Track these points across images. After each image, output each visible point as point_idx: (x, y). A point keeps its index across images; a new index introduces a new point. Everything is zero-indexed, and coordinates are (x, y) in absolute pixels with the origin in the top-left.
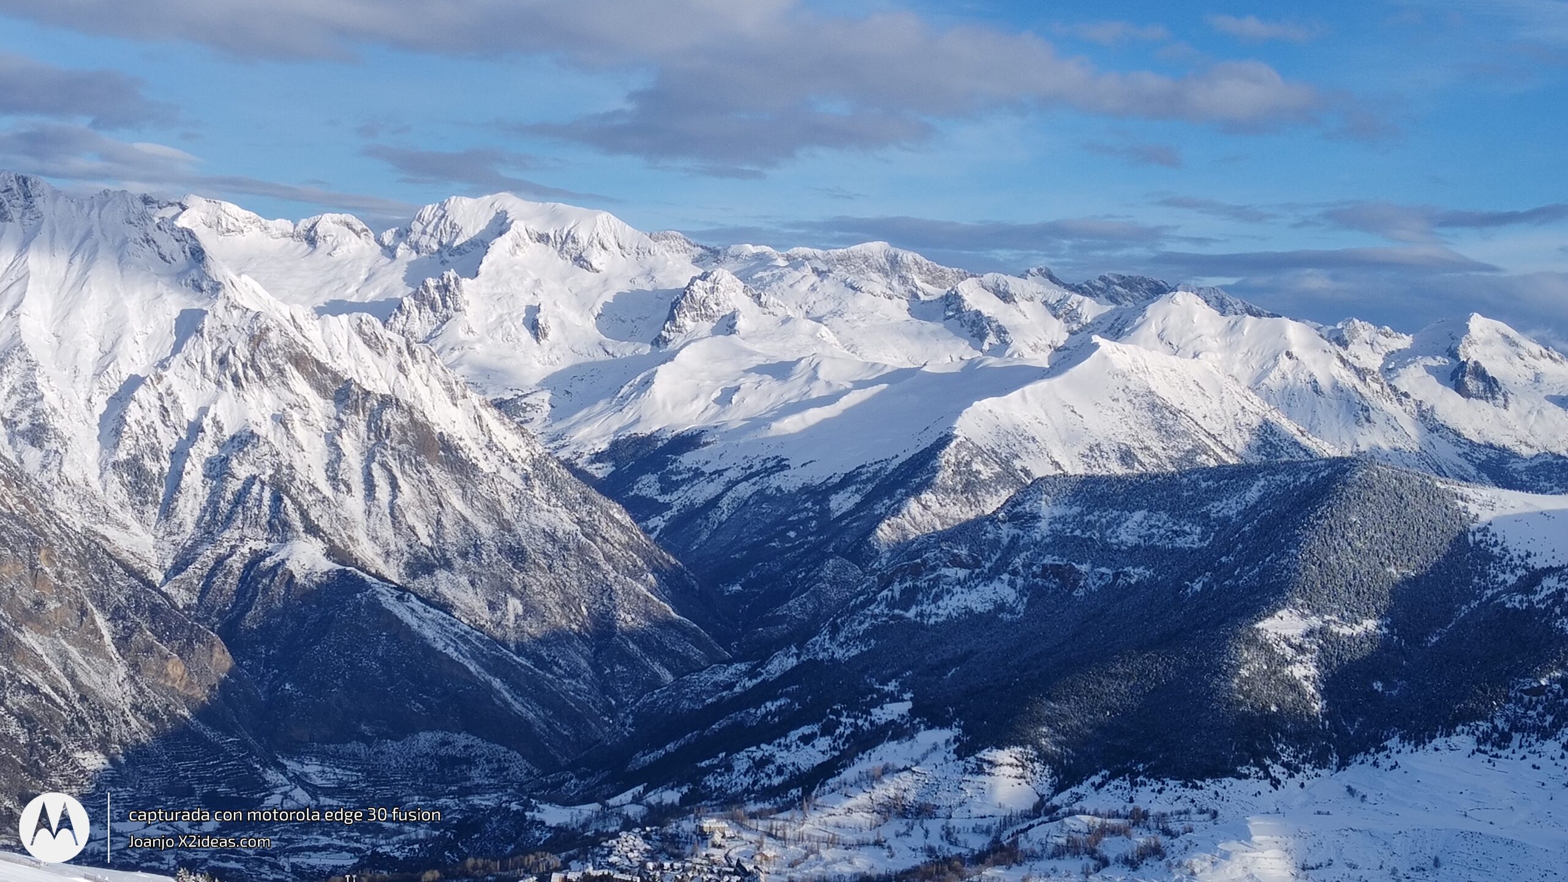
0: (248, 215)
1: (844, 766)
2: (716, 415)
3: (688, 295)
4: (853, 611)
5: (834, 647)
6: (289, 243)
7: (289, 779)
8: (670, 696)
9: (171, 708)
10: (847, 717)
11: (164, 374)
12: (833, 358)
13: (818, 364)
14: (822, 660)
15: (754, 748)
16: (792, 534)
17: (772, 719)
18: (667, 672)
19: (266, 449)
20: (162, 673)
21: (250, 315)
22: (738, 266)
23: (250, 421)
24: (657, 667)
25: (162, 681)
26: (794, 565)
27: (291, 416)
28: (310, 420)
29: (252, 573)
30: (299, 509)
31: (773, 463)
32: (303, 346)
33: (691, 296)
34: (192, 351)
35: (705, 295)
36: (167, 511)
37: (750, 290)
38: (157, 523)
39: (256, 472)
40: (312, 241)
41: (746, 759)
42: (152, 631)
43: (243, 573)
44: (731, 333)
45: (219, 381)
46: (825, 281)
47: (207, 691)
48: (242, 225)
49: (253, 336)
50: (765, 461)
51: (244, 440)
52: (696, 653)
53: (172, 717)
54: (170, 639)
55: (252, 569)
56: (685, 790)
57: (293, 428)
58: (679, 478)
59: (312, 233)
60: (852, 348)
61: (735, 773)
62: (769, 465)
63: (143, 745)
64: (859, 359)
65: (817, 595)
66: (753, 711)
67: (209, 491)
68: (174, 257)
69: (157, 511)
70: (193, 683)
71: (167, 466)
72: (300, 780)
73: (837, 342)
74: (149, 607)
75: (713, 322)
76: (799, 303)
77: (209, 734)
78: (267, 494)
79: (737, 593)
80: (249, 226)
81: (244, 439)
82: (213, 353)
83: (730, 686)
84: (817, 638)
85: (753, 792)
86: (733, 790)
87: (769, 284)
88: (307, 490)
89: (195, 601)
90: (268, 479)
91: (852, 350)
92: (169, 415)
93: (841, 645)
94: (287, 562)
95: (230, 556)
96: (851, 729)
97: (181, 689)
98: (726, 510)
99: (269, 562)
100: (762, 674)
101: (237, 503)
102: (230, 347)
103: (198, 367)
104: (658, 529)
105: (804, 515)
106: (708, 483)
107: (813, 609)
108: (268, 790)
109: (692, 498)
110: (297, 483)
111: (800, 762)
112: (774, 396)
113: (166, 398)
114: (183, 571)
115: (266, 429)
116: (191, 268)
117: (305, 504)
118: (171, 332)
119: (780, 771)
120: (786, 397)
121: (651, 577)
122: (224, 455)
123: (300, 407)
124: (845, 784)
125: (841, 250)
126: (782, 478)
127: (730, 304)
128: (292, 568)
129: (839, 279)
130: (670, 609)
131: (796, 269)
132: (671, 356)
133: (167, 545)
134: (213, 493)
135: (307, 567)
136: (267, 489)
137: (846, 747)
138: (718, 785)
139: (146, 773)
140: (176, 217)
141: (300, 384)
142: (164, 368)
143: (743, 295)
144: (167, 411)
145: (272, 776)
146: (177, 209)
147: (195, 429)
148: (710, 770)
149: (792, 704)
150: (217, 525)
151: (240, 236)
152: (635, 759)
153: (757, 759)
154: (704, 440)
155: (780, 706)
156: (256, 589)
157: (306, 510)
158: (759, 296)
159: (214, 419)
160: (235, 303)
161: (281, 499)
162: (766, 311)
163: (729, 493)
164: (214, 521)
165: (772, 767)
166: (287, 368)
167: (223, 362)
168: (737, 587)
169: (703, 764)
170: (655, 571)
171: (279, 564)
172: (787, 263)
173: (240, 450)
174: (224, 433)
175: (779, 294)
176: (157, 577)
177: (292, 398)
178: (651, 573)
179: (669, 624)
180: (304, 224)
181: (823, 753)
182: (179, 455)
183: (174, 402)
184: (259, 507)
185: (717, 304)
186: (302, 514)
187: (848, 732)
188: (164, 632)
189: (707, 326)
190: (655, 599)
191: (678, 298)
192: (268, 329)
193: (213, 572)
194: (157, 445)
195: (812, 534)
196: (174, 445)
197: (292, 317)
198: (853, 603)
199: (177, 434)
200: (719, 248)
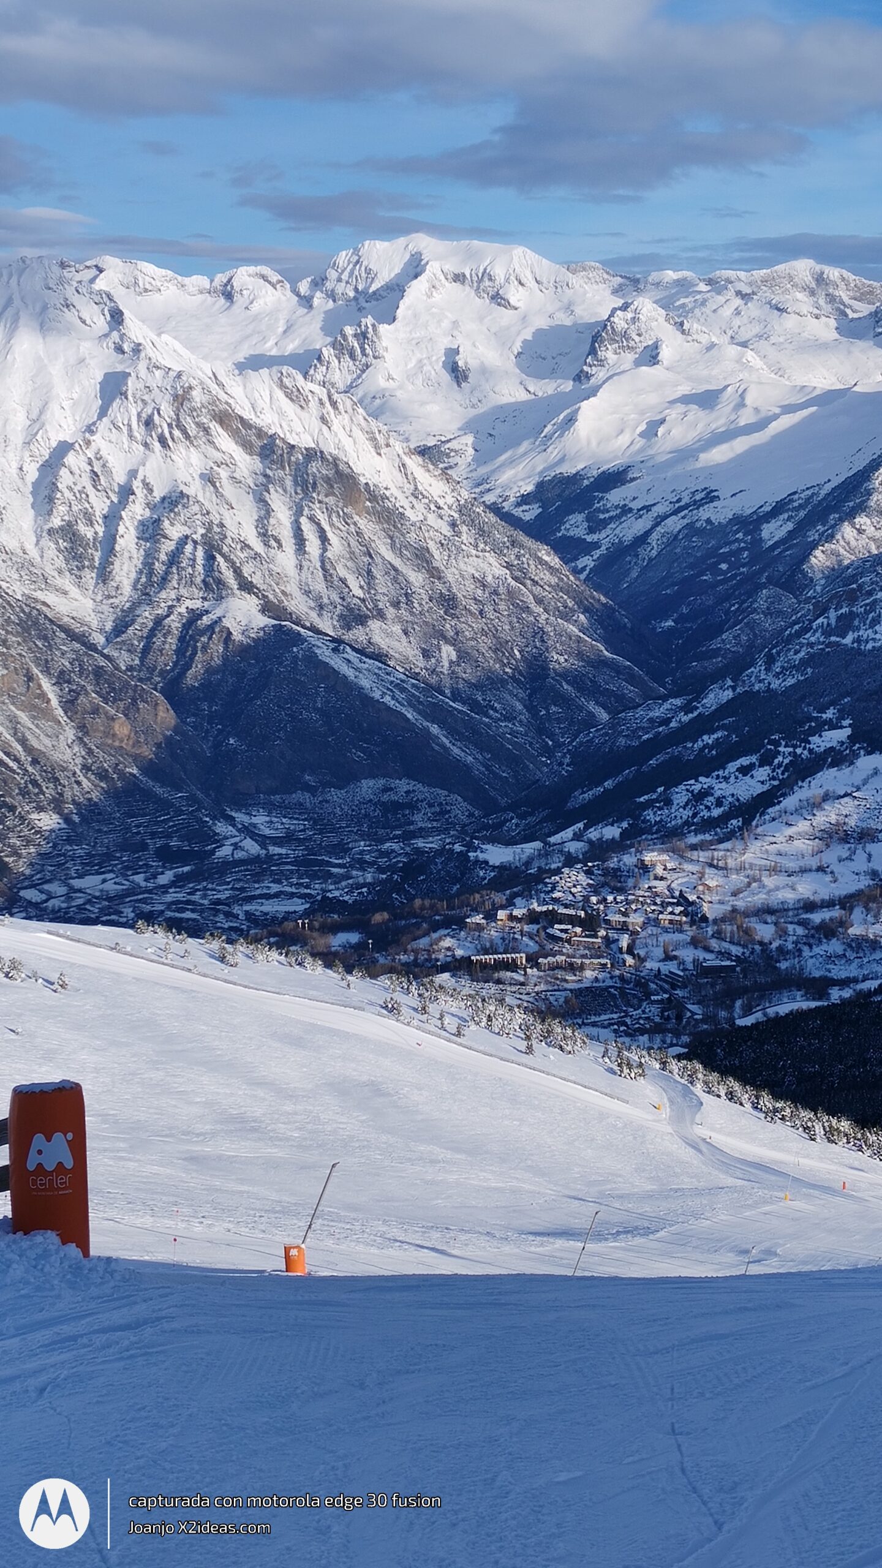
0: (164, 274)
1: (784, 795)
2: (642, 450)
3: (609, 328)
4: (789, 640)
5: (770, 678)
6: (206, 300)
7: (239, 830)
8: (606, 734)
9: (121, 766)
10: (785, 747)
11: (92, 438)
12: (760, 383)
13: (745, 390)
14: (758, 691)
15: (692, 782)
16: (724, 566)
17: (710, 752)
18: (603, 711)
19: (196, 508)
20: (109, 733)
21: (172, 374)
22: (660, 295)
23: (179, 481)
24: (592, 706)
25: (110, 742)
26: (727, 597)
27: (218, 474)
28: (238, 477)
29: (190, 632)
30: (232, 567)
31: (702, 495)
32: (227, 403)
33: (612, 328)
34: (118, 415)
35: (626, 326)
36: (104, 575)
37: (673, 318)
38: (95, 587)
39: (188, 532)
40: (229, 296)
41: (685, 793)
42: (97, 693)
43: (181, 632)
44: (654, 364)
45: (146, 443)
46: (749, 304)
47: (154, 749)
48: (159, 284)
49: (177, 396)
50: (693, 493)
51: (174, 501)
52: (630, 691)
53: (122, 775)
54: (115, 700)
55: (189, 628)
56: (625, 825)
57: (221, 487)
58: (607, 515)
59: (229, 288)
60: (779, 371)
61: (674, 807)
62: (698, 497)
63: (96, 804)
64: (787, 383)
65: (751, 626)
66: (690, 745)
67: (143, 553)
68: (95, 321)
69: (94, 575)
70: (140, 742)
71: (100, 530)
72: (249, 831)
73: (765, 367)
74: (93, 669)
75: (636, 353)
76: (723, 328)
77: (159, 790)
78: (200, 553)
79: (670, 629)
80: (166, 284)
81: (174, 499)
82: (139, 415)
83: (666, 721)
84: (752, 669)
85: (693, 824)
86: (673, 822)
87: (692, 310)
88: (239, 547)
89: (137, 662)
90: (200, 538)
91: (779, 374)
92: (99, 480)
93: (777, 675)
94: (223, 619)
95: (168, 616)
96: (791, 758)
97: (129, 748)
98: (655, 546)
99: (206, 620)
100: (698, 708)
101: (171, 564)
102: (155, 408)
103: (125, 429)
104: (588, 569)
105: (734, 546)
106: (636, 519)
107: (747, 641)
108: (218, 841)
109: (621, 535)
110: (229, 541)
111: (740, 792)
112: (700, 426)
113: (95, 462)
114: (123, 632)
115: (195, 489)
116: (111, 330)
117: (238, 561)
118: (96, 396)
119: (719, 803)
120: (713, 426)
121: (582, 617)
122: (155, 516)
123: (227, 465)
124: (786, 812)
125: (765, 271)
126: (712, 510)
127: (652, 333)
128: (228, 625)
129: (764, 300)
130: (602, 648)
131: (719, 293)
132: (593, 392)
133: (106, 608)
134: (147, 555)
135: (243, 624)
136: (200, 548)
137: (785, 776)
138: (658, 819)
139: (99, 831)
140: (92, 281)
141: (225, 442)
142: (92, 432)
143: (666, 324)
144: (97, 476)
145: (222, 828)
146: (94, 272)
147: (126, 492)
148: (649, 804)
149: (728, 736)
150: (153, 586)
151: (157, 295)
152: (574, 797)
153: (696, 791)
154: (630, 475)
155: (718, 739)
156: (195, 649)
157: (239, 568)
158: (682, 324)
159: (143, 481)
160: (158, 364)
161: (214, 558)
162: (690, 338)
163: (658, 529)
164: (150, 583)
165: (711, 799)
166: (211, 426)
167: (149, 423)
168: (670, 623)
169: (642, 799)
170: (586, 610)
171: (216, 622)
172: (709, 288)
173: (172, 511)
174: (155, 494)
175: (702, 320)
176: (99, 639)
177: (218, 456)
178: (582, 613)
179: (602, 663)
180: (220, 278)
181: (762, 783)
182: (112, 519)
183: (104, 466)
184: (193, 566)
185: (639, 335)
186: (235, 571)
187: (786, 761)
188: (108, 693)
189: (630, 357)
190: (587, 639)
191: (599, 331)
192: (190, 388)
193: (152, 633)
194: (90, 510)
195: (743, 566)
196: (106, 509)
197: (214, 374)
198: (788, 632)
199: (108, 498)
200: (639, 276)
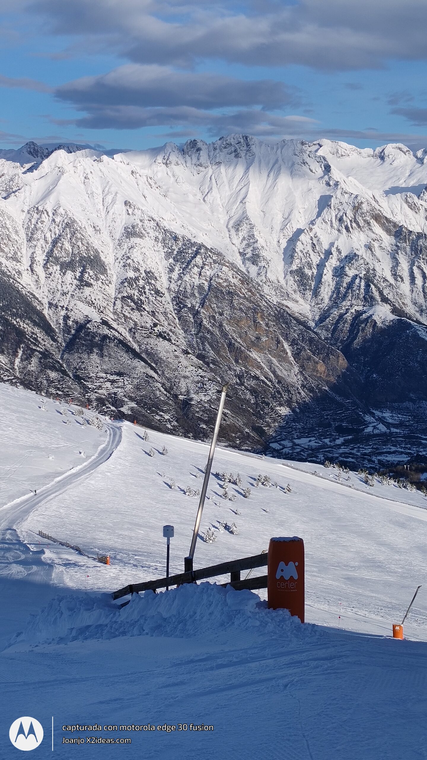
0: (351, 147)
6: (371, 160)
7: (376, 420)
9: (320, 386)
11: (313, 227)
19: (362, 261)
20: (315, 370)
21: (353, 196)
23: (354, 248)
25: (315, 374)
27: (373, 245)
28: (383, 247)
29: (356, 322)
30: (378, 290)
32: (379, 210)
34: (326, 216)
36: (316, 293)
38: (311, 299)
39: (358, 273)
40: (382, 158)
42: (310, 350)
43: (352, 322)
45: (339, 229)
47: (336, 378)
48: (349, 152)
49: (355, 207)
51: (351, 258)
53: (320, 390)
54: (318, 354)
55: (356, 320)
57: (375, 251)
59: (382, 154)
63: (307, 404)
67: (335, 283)
68: (317, 170)
69: (311, 293)
70: (330, 375)
71: (315, 271)
72: (382, 420)
74: (309, 339)
77: (338, 398)
78: (363, 283)
80: (352, 152)
81: (351, 257)
82: (336, 216)
88: (382, 281)
89: (330, 336)
90: (363, 276)
92: (316, 247)
94: (373, 316)
95: (346, 314)
97: (324, 377)
99: (364, 316)
101: (349, 288)
102: (344, 213)
103: (329, 223)
108: (366, 425)
110: (377, 277)
113: (314, 238)
114: (324, 321)
115: (362, 252)
116: (324, 175)
117: (381, 288)
118: (316, 207)
122: (342, 265)
123: (378, 241)
128: (375, 319)
133: (316, 309)
134: (337, 284)
135: (382, 318)
136: (363, 281)
139: (309, 417)
140: (316, 151)
141: (377, 229)
142: (313, 224)
144: (315, 245)
145: (368, 418)
146: (317, 147)
147: (328, 253)
150: (339, 299)
151: (348, 158)
156: (358, 330)
157: (382, 291)
159: (337, 248)
160: (346, 191)
161: (370, 286)
164: (338, 297)
166: (371, 221)
167: (341, 220)
171: (369, 317)
173: (350, 262)
174: (342, 254)
176: (312, 324)
177: (374, 236)
180: (379, 150)
182: (321, 266)
183: (318, 240)
184: (359, 290)
186: (380, 292)
188: (316, 350)
192: (362, 203)
193: (338, 322)
194: (311, 262)
196: (318, 262)
197: (373, 196)
199: (320, 256)
